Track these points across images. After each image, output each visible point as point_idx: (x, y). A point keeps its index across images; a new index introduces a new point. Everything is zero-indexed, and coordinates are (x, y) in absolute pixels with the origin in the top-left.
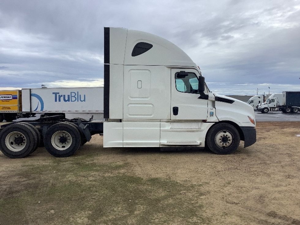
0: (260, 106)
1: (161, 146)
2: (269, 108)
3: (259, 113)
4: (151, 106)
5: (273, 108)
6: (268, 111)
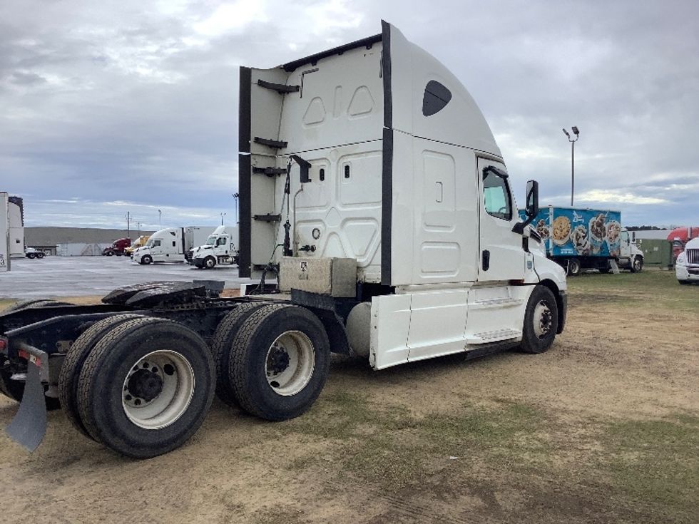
0: (198, 254)
1: (467, 350)
2: (216, 258)
3: (192, 269)
4: (454, 247)
5: (222, 256)
6: (215, 264)
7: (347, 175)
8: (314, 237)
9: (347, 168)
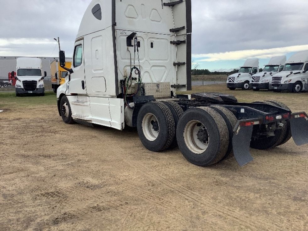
7: (152, 47)
8: (136, 73)
9: (152, 44)
